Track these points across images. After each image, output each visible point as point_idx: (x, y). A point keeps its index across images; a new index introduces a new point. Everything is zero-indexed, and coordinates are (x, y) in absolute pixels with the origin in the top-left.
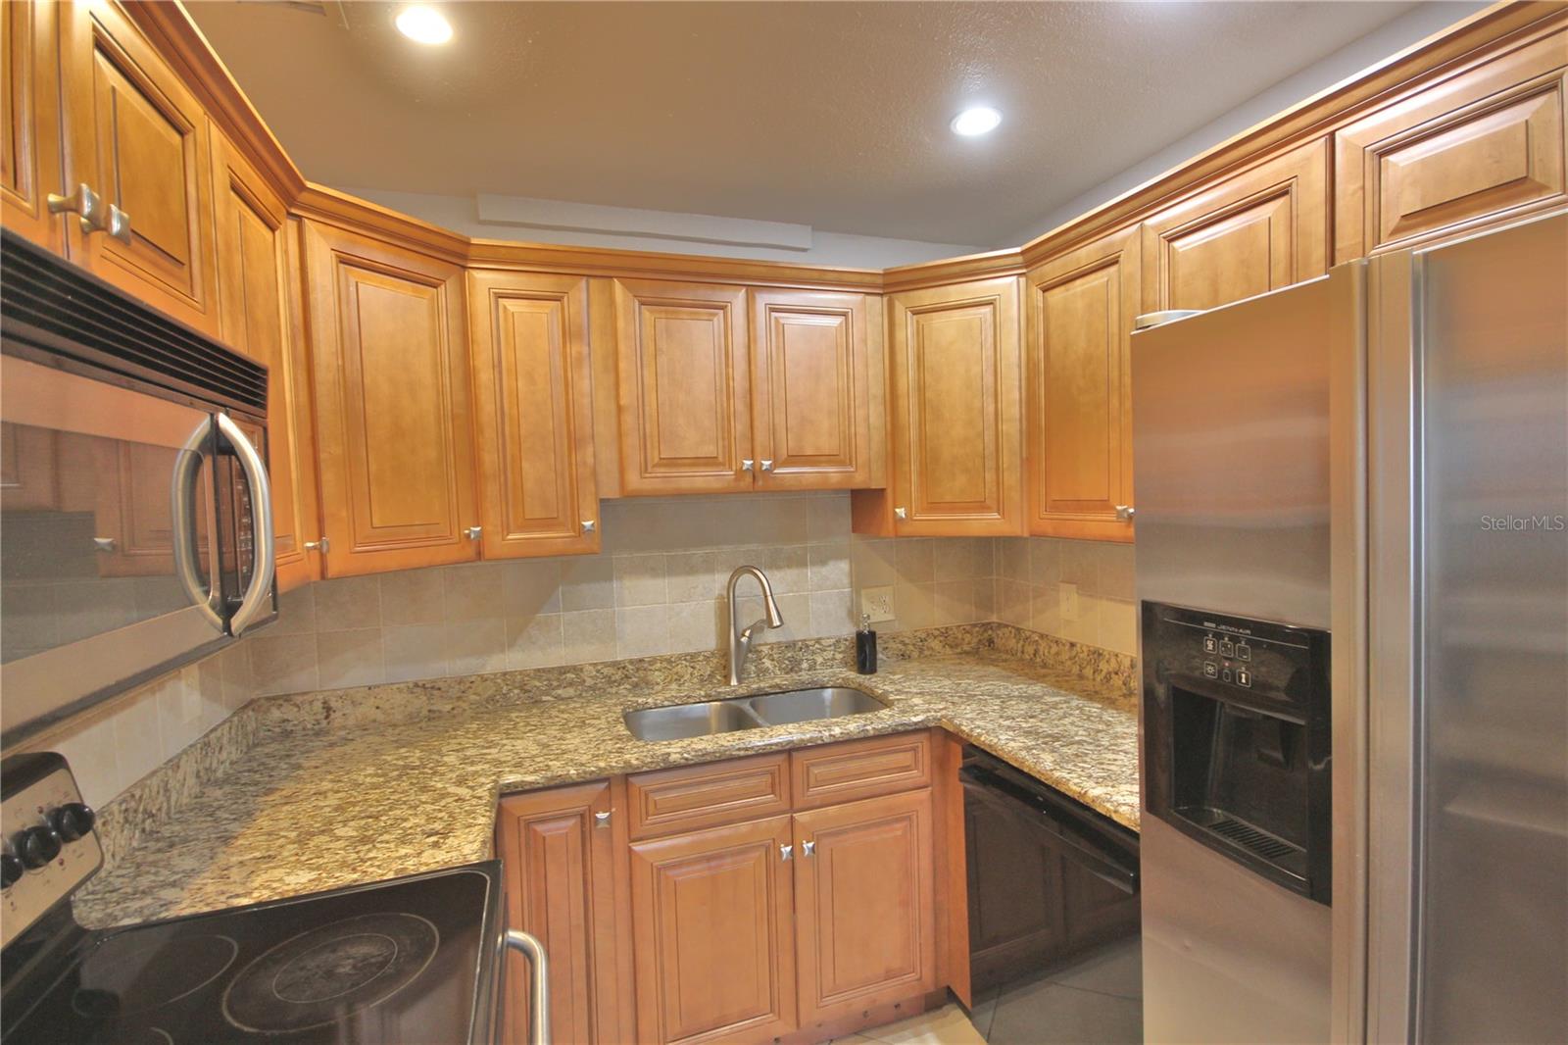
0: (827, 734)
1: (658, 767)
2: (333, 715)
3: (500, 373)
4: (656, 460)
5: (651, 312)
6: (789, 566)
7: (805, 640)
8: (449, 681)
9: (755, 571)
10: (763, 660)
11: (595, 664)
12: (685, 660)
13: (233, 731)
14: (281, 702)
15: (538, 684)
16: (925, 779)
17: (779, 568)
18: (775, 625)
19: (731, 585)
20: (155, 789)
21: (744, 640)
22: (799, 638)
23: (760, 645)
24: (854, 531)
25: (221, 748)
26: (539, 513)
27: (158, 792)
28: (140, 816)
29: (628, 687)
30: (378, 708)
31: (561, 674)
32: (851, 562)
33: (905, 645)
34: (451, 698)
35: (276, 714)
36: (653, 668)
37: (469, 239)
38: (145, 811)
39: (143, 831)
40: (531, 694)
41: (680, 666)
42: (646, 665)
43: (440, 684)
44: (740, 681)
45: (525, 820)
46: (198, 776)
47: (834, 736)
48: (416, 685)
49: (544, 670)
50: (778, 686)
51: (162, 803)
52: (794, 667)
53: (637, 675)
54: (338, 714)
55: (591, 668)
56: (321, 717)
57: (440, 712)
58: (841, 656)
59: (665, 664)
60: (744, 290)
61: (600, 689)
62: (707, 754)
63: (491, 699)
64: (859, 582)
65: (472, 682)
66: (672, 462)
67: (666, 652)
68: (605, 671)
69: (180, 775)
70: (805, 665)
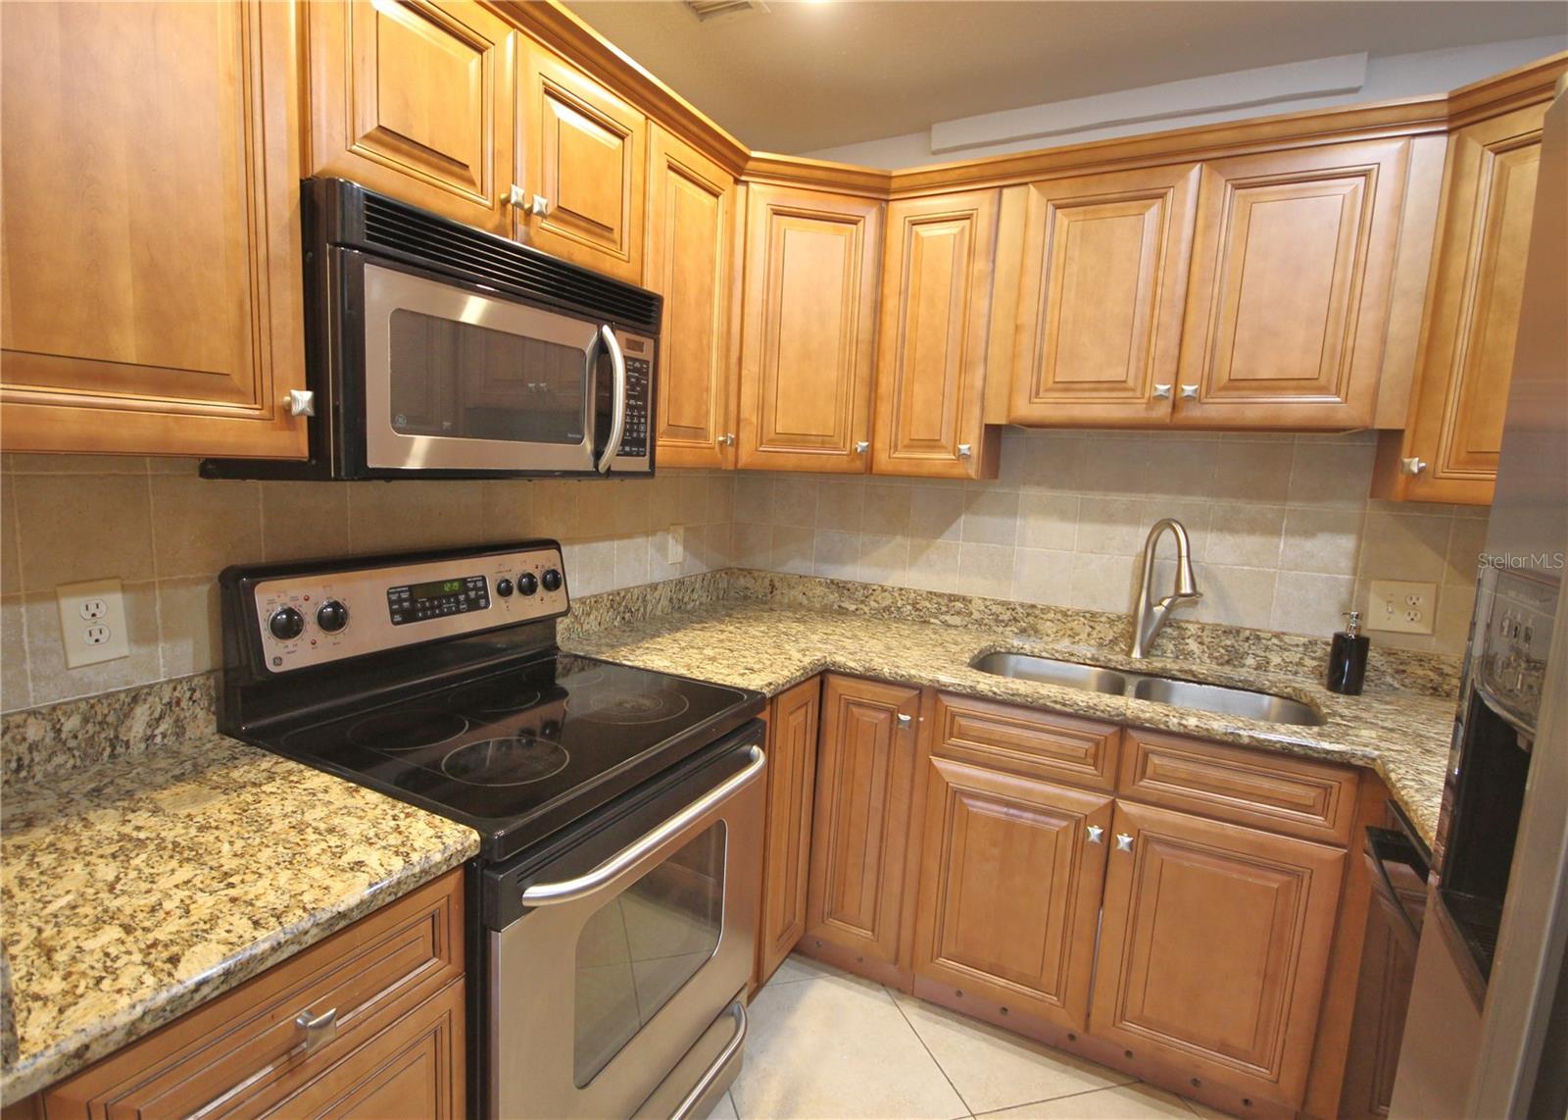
0: (1175, 720)
1: (964, 692)
2: (775, 592)
3: (906, 300)
4: (1050, 384)
5: (1065, 215)
6: (1252, 531)
7: (1259, 631)
8: (857, 585)
9: (1174, 525)
10: (1187, 641)
11: (985, 599)
12: (1084, 617)
13: (705, 583)
14: (745, 573)
15: (929, 606)
16: (1333, 834)
17: (1232, 531)
18: (1183, 591)
19: (1152, 543)
20: (635, 597)
21: (1159, 610)
22: (1247, 626)
23: (1187, 622)
24: (1372, 496)
25: (693, 590)
26: (923, 434)
27: (638, 599)
28: (622, 608)
29: (1016, 630)
30: (804, 594)
31: (950, 601)
32: (1360, 539)
33: (1441, 674)
34: (857, 600)
35: (742, 582)
36: (1045, 617)
37: (890, 172)
38: (626, 607)
39: (624, 618)
40: (921, 614)
41: (1076, 622)
42: (1037, 612)
43: (849, 586)
44: (1145, 653)
45: (846, 699)
46: (671, 600)
47: (1185, 727)
48: (832, 582)
49: (935, 594)
50: (1191, 672)
51: (640, 607)
52: (1233, 658)
53: (1026, 620)
54: (778, 592)
55: (980, 601)
56: (768, 591)
57: (847, 609)
58: (1315, 663)
59: (1059, 616)
60: (1198, 166)
61: (986, 625)
62: (1019, 695)
63: (887, 609)
64: (1366, 571)
65: (874, 590)
66: (1068, 386)
67: (1065, 605)
68: (994, 608)
69: (657, 594)
70: (1250, 661)
